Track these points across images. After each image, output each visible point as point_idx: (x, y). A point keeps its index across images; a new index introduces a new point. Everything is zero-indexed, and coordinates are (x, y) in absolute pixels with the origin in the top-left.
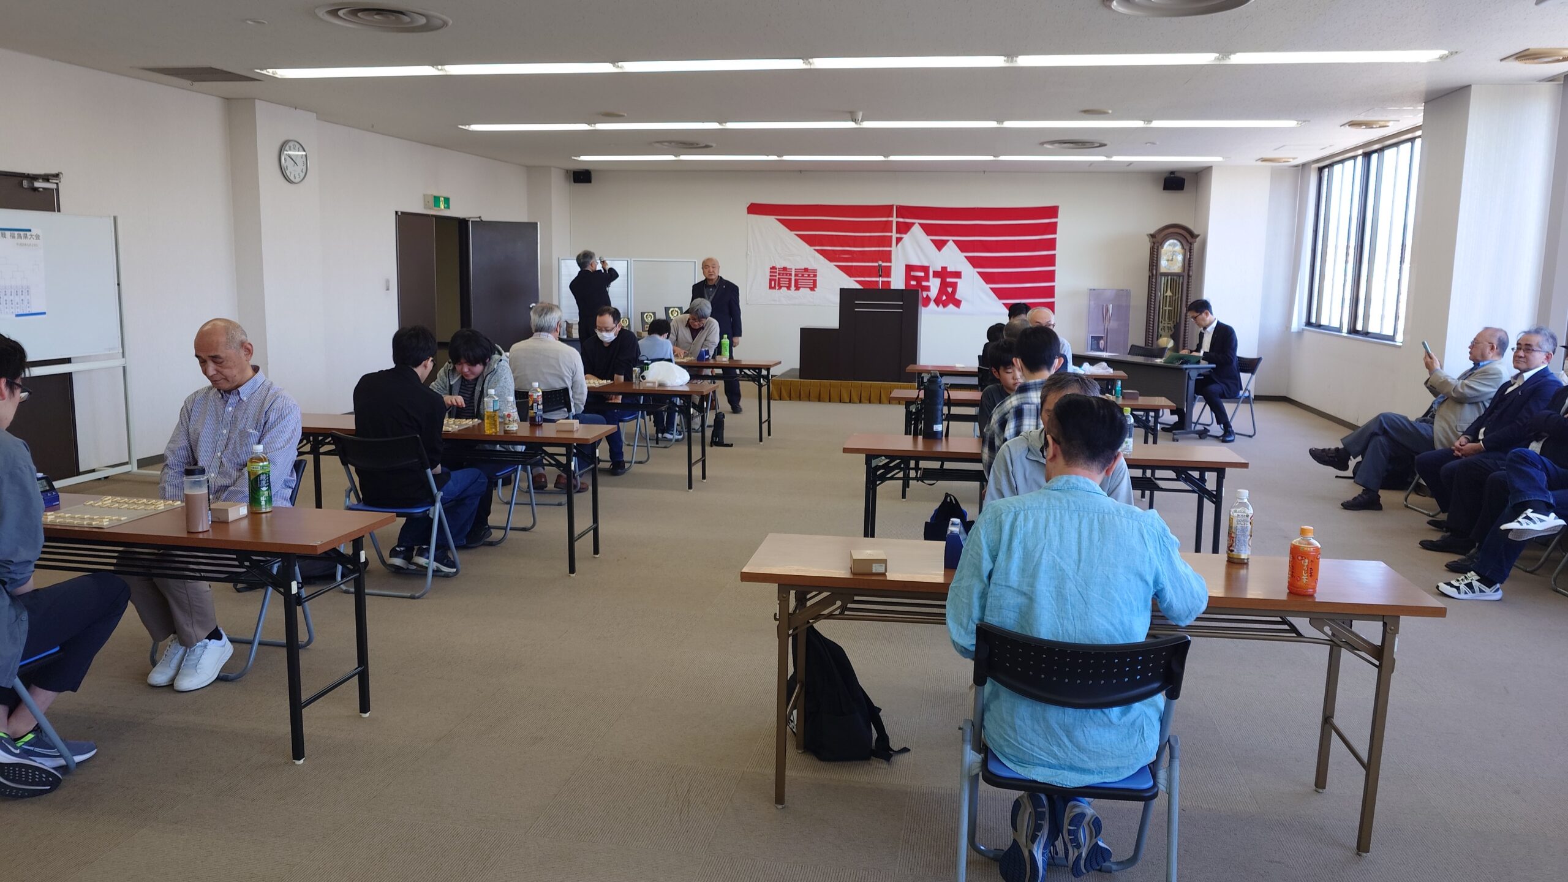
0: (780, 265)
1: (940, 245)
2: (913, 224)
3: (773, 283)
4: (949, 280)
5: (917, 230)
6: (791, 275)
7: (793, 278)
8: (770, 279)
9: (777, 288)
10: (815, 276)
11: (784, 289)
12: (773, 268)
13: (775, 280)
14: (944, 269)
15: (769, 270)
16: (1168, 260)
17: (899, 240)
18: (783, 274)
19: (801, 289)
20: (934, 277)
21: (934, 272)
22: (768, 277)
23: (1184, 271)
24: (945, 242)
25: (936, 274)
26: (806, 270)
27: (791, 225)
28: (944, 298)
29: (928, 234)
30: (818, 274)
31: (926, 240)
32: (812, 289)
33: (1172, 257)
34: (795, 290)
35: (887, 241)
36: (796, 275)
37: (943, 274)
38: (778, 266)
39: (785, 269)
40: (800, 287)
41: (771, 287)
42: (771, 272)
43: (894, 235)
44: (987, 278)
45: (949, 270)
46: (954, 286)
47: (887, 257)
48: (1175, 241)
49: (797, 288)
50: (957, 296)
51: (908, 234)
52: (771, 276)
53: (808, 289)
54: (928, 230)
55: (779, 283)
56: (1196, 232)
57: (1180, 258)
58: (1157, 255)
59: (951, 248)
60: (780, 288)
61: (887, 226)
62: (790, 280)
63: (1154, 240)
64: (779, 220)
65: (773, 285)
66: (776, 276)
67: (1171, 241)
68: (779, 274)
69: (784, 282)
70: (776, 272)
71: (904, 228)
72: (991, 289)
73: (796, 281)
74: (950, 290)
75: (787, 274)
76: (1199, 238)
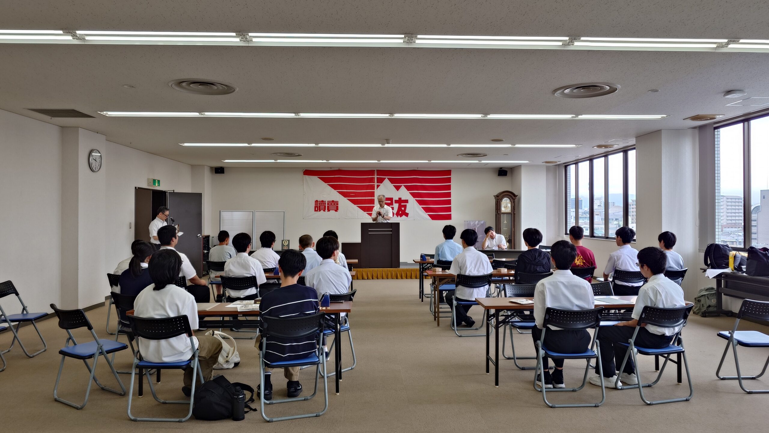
0: (320, 199)
1: (398, 188)
2: (385, 178)
3: (316, 208)
4: (402, 204)
5: (387, 182)
6: (325, 204)
7: (326, 205)
8: (315, 206)
9: (318, 211)
10: (337, 204)
11: (322, 211)
12: (317, 201)
13: (317, 207)
14: (400, 199)
15: (314, 202)
16: (504, 207)
17: (378, 186)
18: (321, 204)
19: (331, 211)
20: (395, 203)
21: (395, 200)
22: (314, 206)
23: (512, 212)
24: (400, 187)
25: (396, 202)
26: (333, 201)
27: (325, 180)
28: (400, 212)
29: (392, 183)
30: (339, 203)
31: (391, 186)
32: (336, 210)
33: (506, 205)
34: (328, 211)
35: (373, 187)
36: (328, 204)
37: (400, 201)
38: (318, 200)
39: (322, 201)
40: (330, 210)
41: (315, 211)
42: (315, 203)
43: (376, 184)
44: (420, 203)
45: (402, 199)
46: (405, 207)
47: (372, 194)
48: (507, 198)
49: (329, 210)
50: (407, 211)
51: (382, 183)
52: (315, 205)
53: (334, 211)
54: (392, 181)
55: (320, 208)
56: (516, 194)
57: (509, 205)
58: (500, 205)
59: (403, 189)
60: (320, 211)
61: (372, 180)
62: (325, 206)
63: (498, 198)
64: (319, 178)
65: (316, 210)
66: (318, 205)
67: (505, 198)
68: (320, 204)
69: (322, 207)
70: (318, 203)
71: (380, 181)
72: (422, 207)
73: (328, 207)
74: (403, 209)
75: (323, 204)
76: (518, 197)
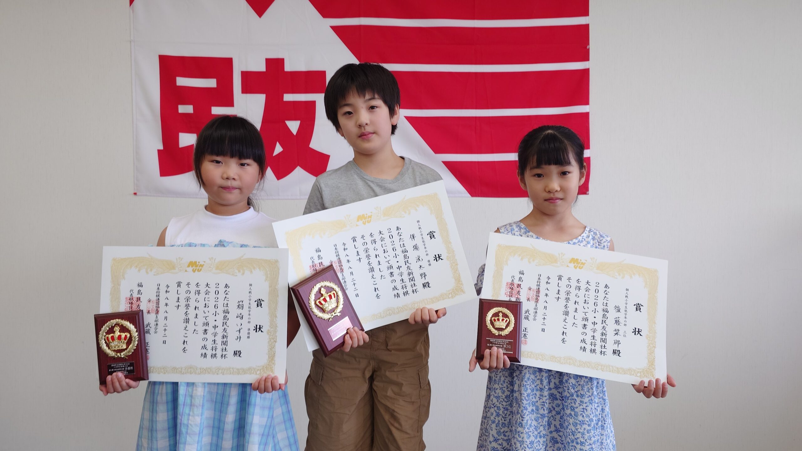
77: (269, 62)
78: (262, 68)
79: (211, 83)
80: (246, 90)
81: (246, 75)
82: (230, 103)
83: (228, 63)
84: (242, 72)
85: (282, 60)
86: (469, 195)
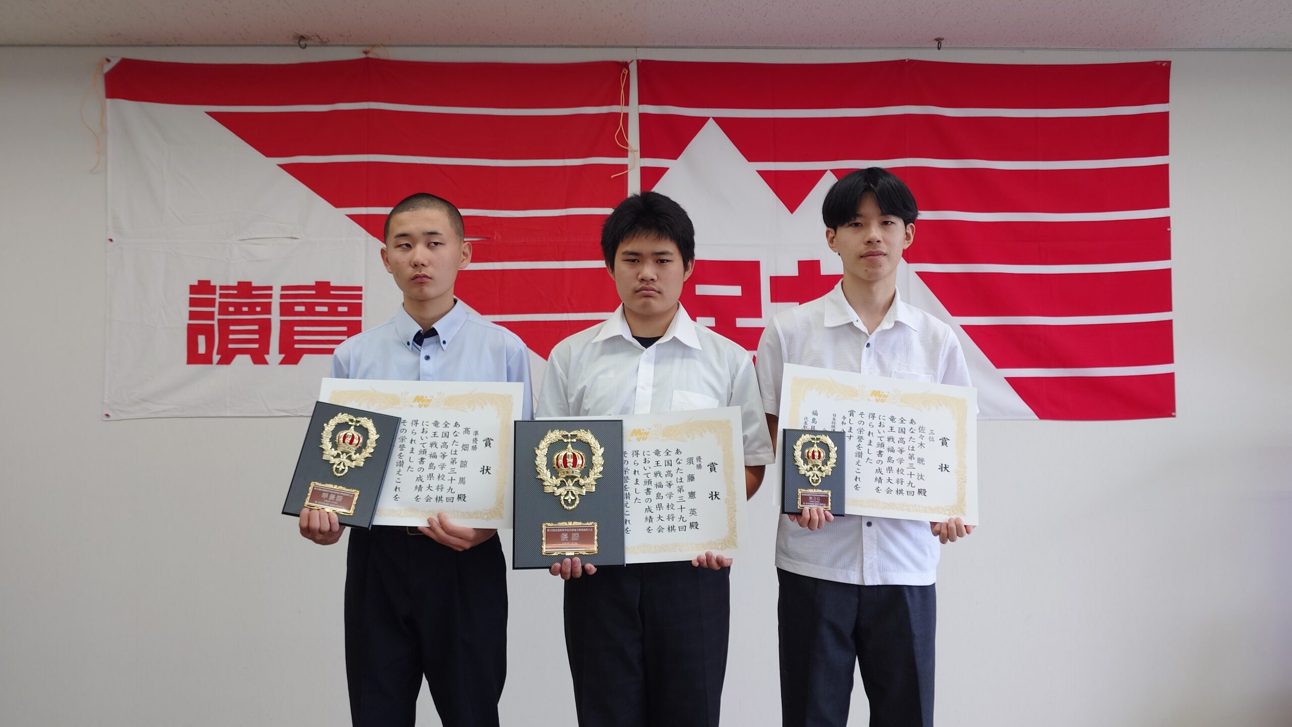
0: (224, 276)
1: (792, 191)
2: (704, 120)
3: (202, 339)
5: (714, 144)
6: (267, 308)
7: (276, 318)
8: (191, 328)
9: (216, 358)
10: (356, 310)
11: (243, 361)
12: (203, 287)
13: (208, 331)
14: (808, 268)
15: (186, 296)
17: (650, 178)
18: (238, 307)
19: (306, 358)
21: (773, 279)
22: (185, 320)
24: (807, 182)
25: (782, 287)
26: (323, 288)
29: (751, 155)
31: (742, 178)
34: (283, 362)
36: (286, 309)
38: (216, 282)
39: (245, 288)
40: (301, 351)
41: (194, 357)
42: (193, 302)
43: (635, 163)
44: (957, 296)
49: (291, 356)
51: (682, 156)
52: (192, 315)
54: (750, 141)
55: (224, 340)
60: (227, 358)
61: (606, 135)
62: (265, 327)
64: (218, 117)
65: (202, 349)
66: (210, 316)
68: (223, 309)
69: (242, 334)
70: (211, 303)
71: (667, 138)
72: (968, 329)
73: (287, 329)
75: (252, 307)
77: (802, 264)
78: (793, 271)
79: (735, 291)
80: (775, 298)
81: (776, 281)
82: (758, 314)
83: (755, 265)
84: (771, 277)
85: (818, 262)
86: (1036, 417)
